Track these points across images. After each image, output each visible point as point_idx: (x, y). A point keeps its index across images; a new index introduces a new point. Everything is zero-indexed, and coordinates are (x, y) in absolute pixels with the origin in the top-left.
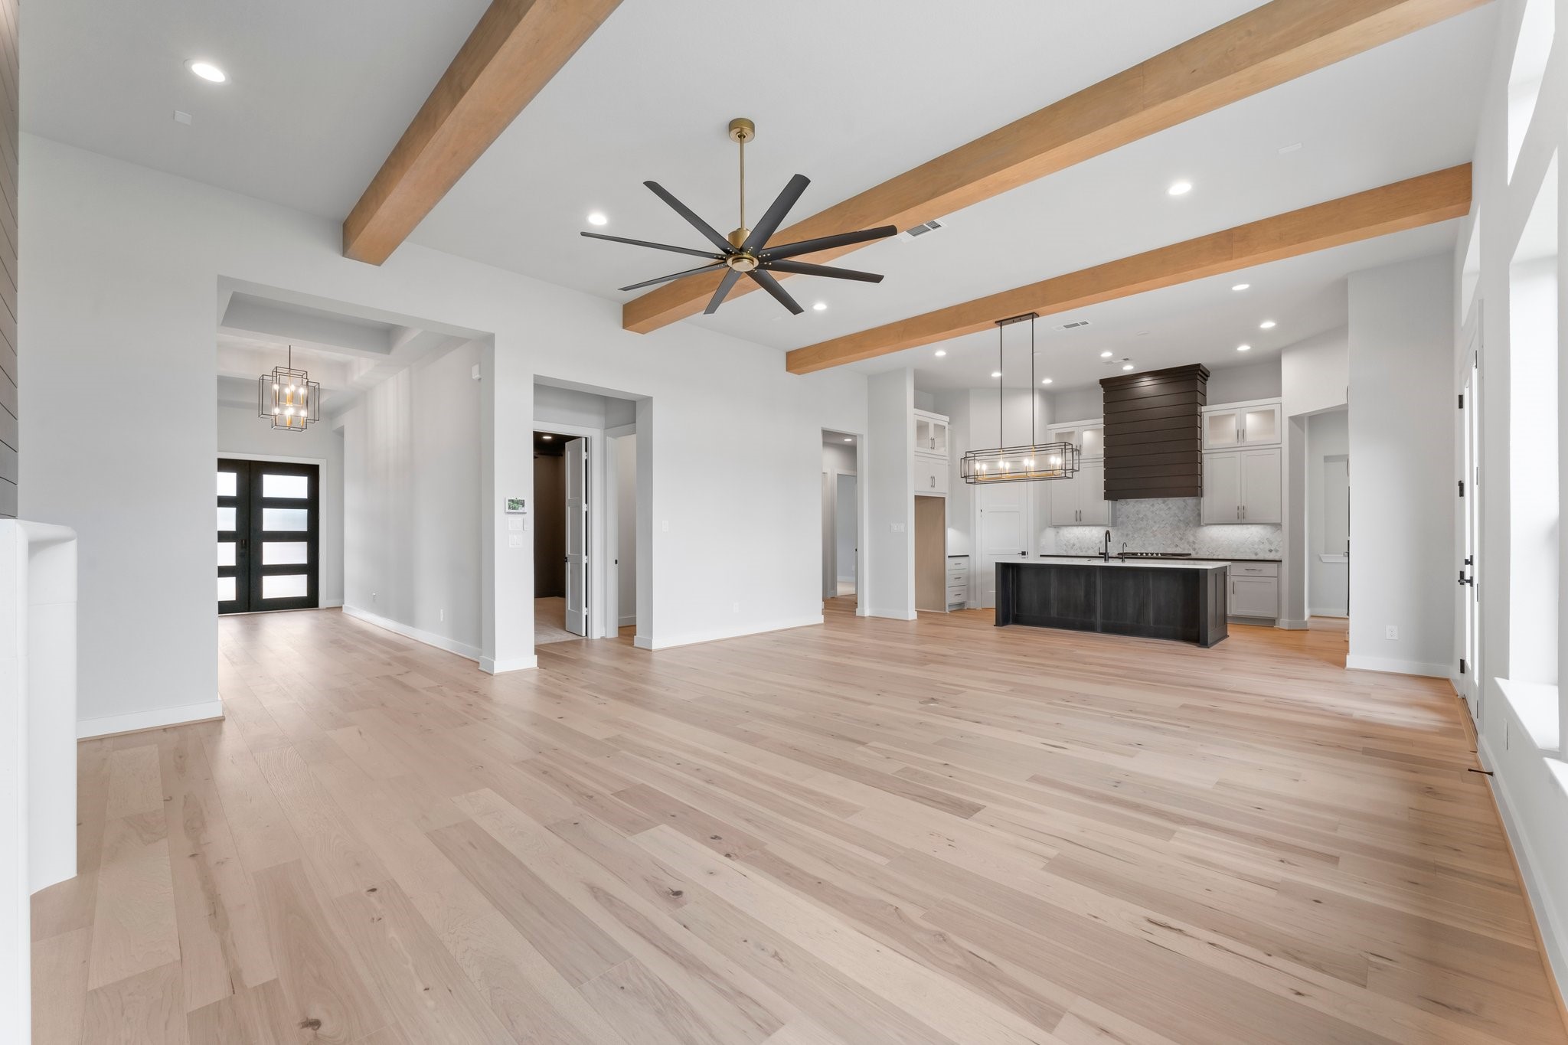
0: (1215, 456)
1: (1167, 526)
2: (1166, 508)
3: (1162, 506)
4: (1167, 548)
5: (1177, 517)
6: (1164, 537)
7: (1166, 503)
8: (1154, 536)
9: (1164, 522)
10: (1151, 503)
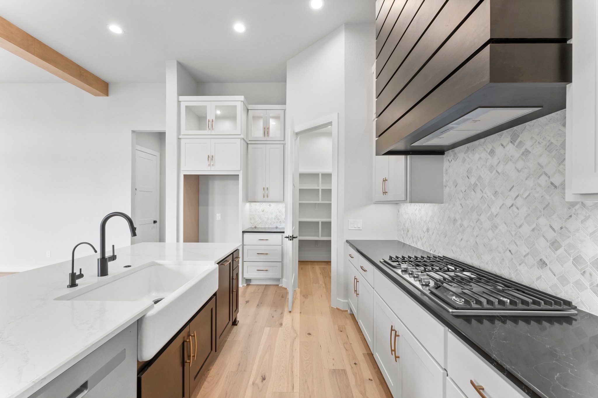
1: (519, 202)
2: (517, 155)
3: (511, 147)
4: (520, 264)
5: (544, 177)
6: (513, 233)
7: (517, 142)
8: (494, 227)
9: (514, 193)
10: (489, 148)
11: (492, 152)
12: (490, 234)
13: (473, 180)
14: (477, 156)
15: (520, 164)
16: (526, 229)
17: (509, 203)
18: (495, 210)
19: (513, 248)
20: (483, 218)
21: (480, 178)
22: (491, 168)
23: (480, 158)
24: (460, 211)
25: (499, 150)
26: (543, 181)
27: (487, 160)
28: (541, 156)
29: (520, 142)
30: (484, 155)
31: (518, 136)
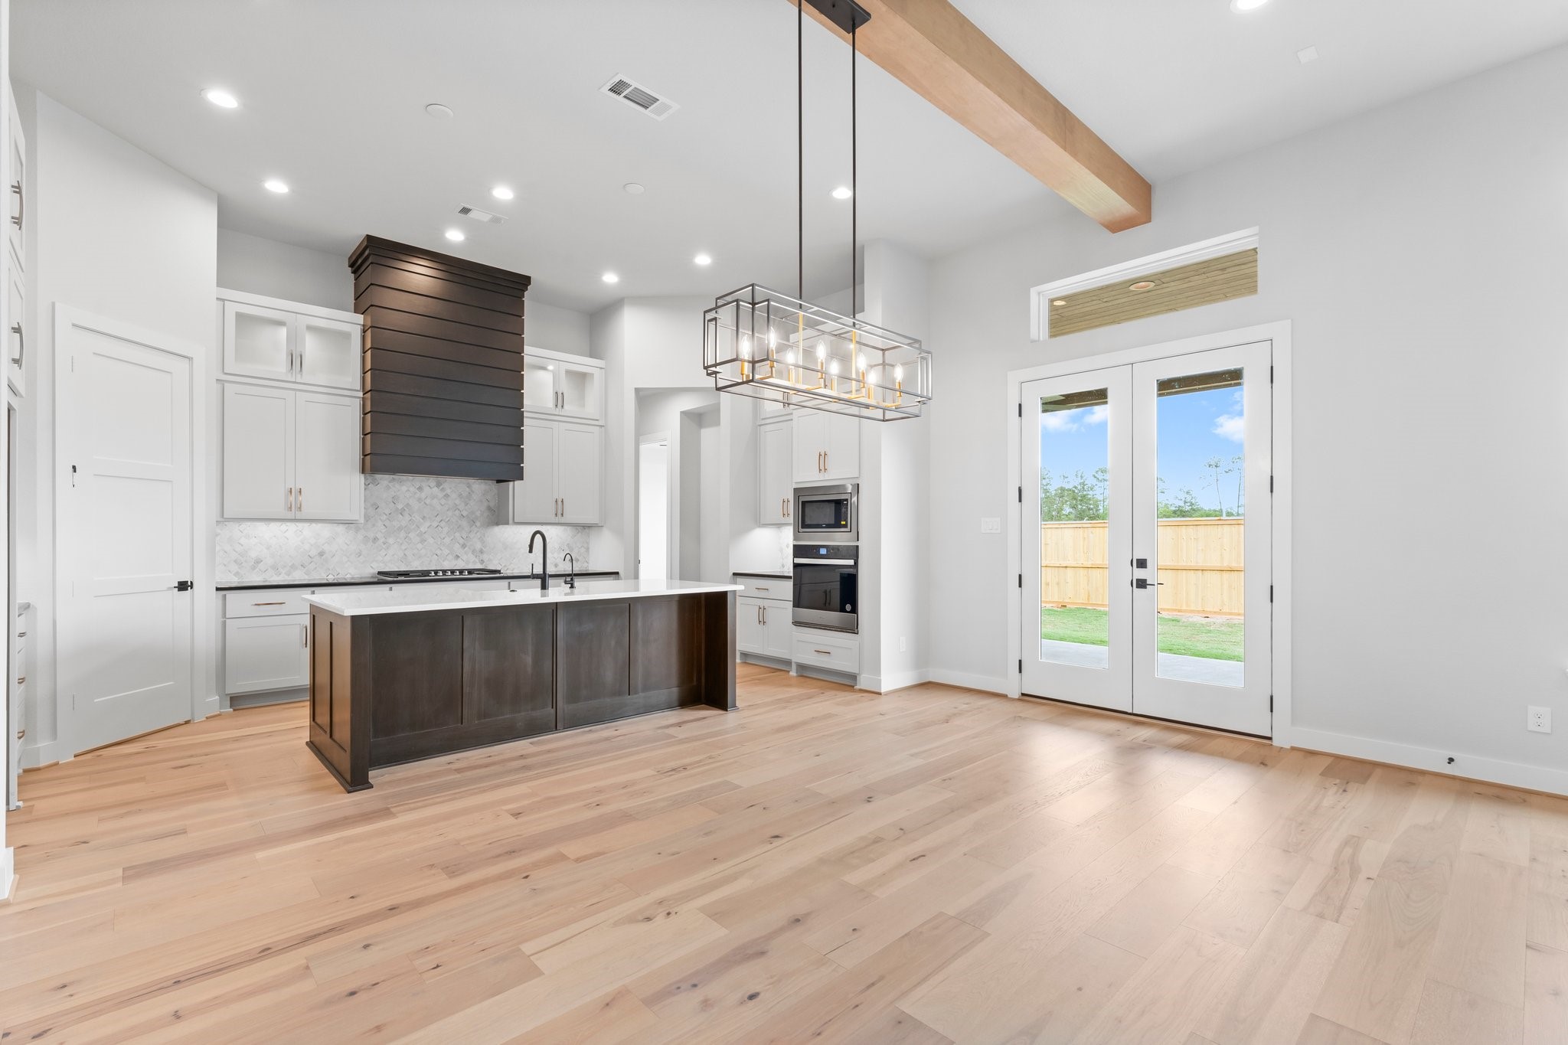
0: (530, 422)
2: (441, 495)
4: (444, 561)
5: (457, 511)
6: (439, 543)
11: (420, 489)
17: (435, 524)
18: (423, 529)
29: (444, 491)
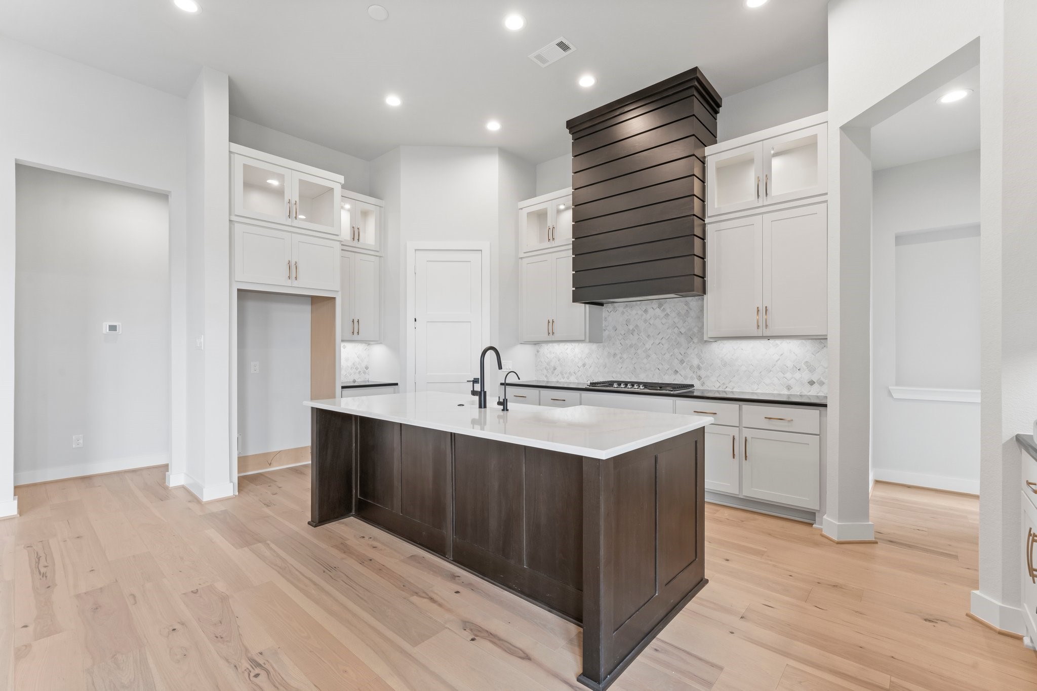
0: (723, 225)
1: (664, 341)
2: (662, 315)
3: (658, 311)
4: (664, 375)
5: (676, 328)
6: (660, 359)
7: (662, 308)
8: (648, 356)
9: (660, 336)
10: (644, 308)
12: (645, 361)
13: (631, 327)
14: (634, 312)
15: (664, 321)
16: (668, 356)
18: (648, 346)
19: (660, 367)
20: (639, 351)
21: (637, 326)
22: (645, 321)
23: (637, 314)
24: (620, 348)
25: (651, 311)
26: (676, 330)
27: (642, 316)
28: (675, 317)
29: (664, 308)
30: (640, 312)
31: (663, 305)
